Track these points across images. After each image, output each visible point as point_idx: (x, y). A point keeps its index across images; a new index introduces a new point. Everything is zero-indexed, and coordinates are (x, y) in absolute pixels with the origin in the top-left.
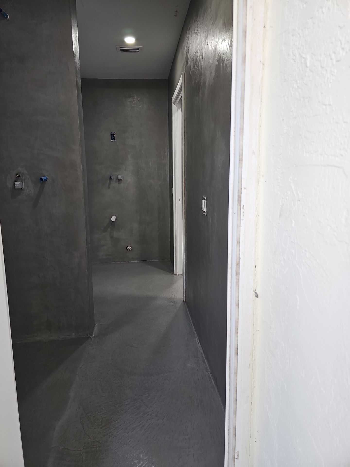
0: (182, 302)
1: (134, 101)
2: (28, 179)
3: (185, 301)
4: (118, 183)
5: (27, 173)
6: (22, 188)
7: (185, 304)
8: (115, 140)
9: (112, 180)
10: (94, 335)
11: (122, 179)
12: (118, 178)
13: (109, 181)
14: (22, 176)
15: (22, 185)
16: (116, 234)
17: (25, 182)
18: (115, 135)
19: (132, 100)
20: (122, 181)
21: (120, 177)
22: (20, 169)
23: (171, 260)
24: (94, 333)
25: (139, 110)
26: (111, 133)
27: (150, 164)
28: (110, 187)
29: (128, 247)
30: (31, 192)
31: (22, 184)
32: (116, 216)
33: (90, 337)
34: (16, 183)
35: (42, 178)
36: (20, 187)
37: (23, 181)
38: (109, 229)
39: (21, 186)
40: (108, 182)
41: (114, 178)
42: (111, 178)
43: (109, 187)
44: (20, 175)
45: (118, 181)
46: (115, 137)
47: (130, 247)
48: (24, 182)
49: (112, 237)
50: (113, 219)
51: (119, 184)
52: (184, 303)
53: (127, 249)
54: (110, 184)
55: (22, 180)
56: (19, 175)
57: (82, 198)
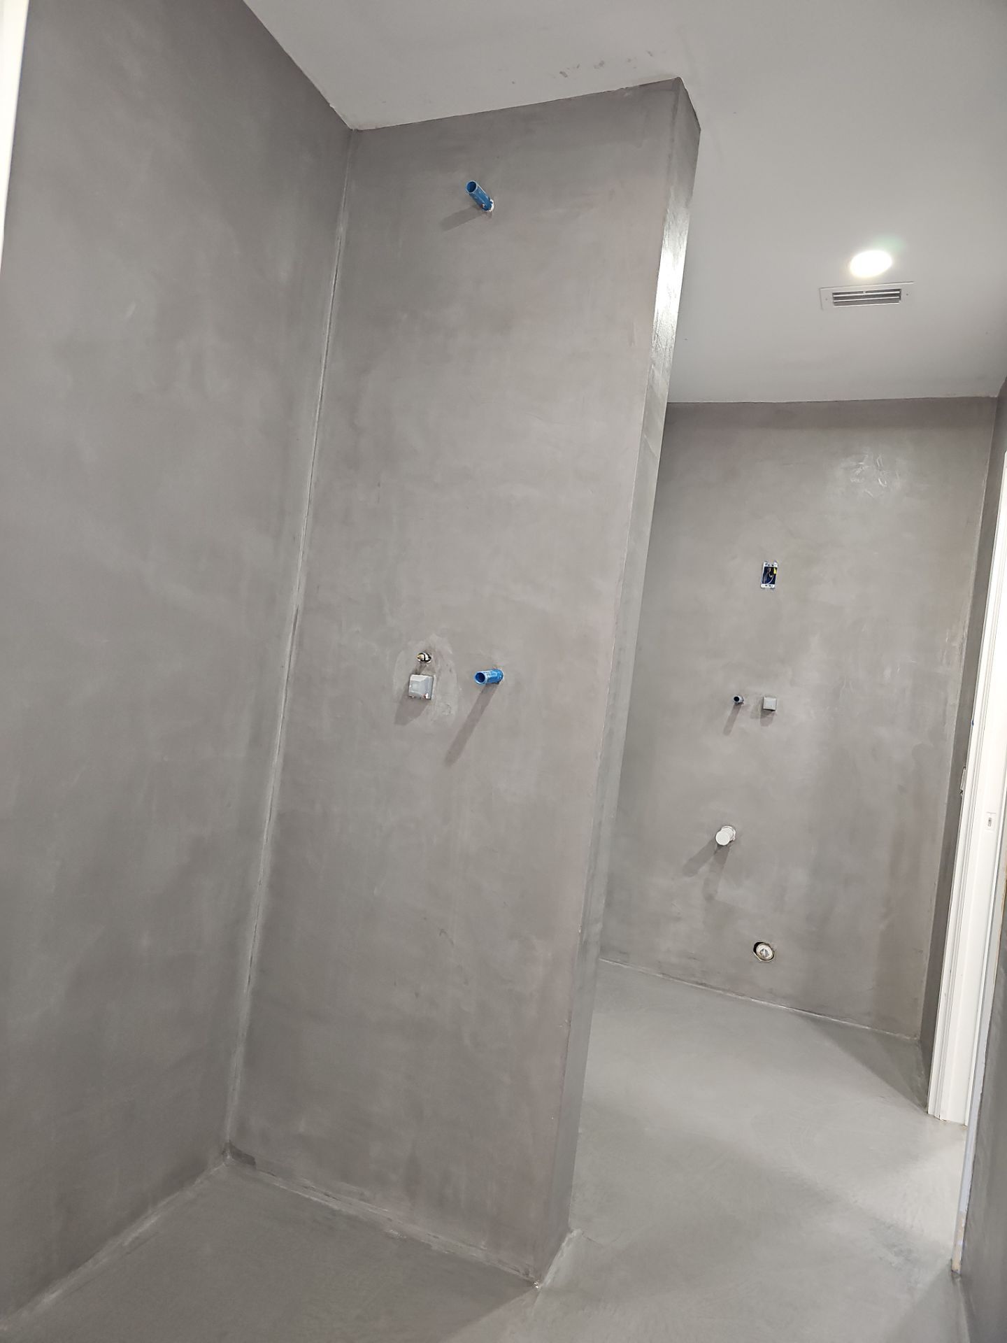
0: (941, 1264)
1: (858, 466)
2: (450, 671)
3: (957, 1266)
4: (759, 720)
5: (451, 653)
6: (427, 696)
7: (959, 1284)
8: (773, 586)
9: (740, 710)
10: (549, 1281)
11: (776, 711)
12: (763, 706)
13: (732, 713)
14: (436, 661)
15: (429, 687)
16: (725, 891)
17: (440, 678)
18: (776, 568)
19: (854, 464)
20: (775, 717)
21: (769, 703)
22: (434, 639)
23: (920, 1041)
24: (553, 1269)
25: (872, 495)
26: (765, 563)
27: (888, 672)
28: (730, 731)
29: (759, 948)
30: (450, 712)
31: (430, 681)
32: (734, 828)
33: (530, 1284)
34: (414, 678)
35: (482, 672)
36: (421, 694)
37: (435, 676)
38: (704, 869)
39: (427, 689)
40: (729, 713)
41: (750, 703)
42: (739, 702)
43: (727, 731)
44: (430, 658)
45: (760, 714)
46: (775, 575)
47: (767, 948)
48: (438, 679)
49: (709, 898)
50: (724, 837)
51: (763, 724)
52: (953, 1278)
53: (755, 950)
54: (732, 720)
55: (434, 672)
56: (427, 656)
57: (597, 758)
